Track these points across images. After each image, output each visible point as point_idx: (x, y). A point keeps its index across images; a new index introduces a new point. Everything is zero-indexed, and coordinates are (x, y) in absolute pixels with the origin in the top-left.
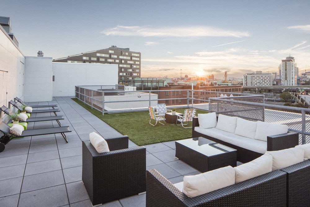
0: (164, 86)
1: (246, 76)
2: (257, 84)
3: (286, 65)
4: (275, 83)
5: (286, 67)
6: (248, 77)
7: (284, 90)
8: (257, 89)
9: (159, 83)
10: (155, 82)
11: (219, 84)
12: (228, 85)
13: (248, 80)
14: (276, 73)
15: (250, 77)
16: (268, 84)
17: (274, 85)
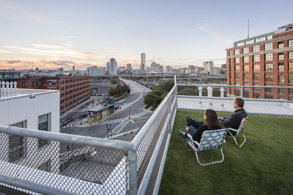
0: (20, 78)
1: (89, 69)
2: (95, 74)
3: (112, 63)
4: (106, 73)
5: (112, 64)
6: (90, 70)
7: (112, 77)
8: (96, 78)
9: (14, 75)
10: (7, 74)
11: (74, 74)
12: (81, 75)
13: (90, 72)
14: (105, 67)
15: (91, 70)
16: (102, 74)
17: (105, 74)
